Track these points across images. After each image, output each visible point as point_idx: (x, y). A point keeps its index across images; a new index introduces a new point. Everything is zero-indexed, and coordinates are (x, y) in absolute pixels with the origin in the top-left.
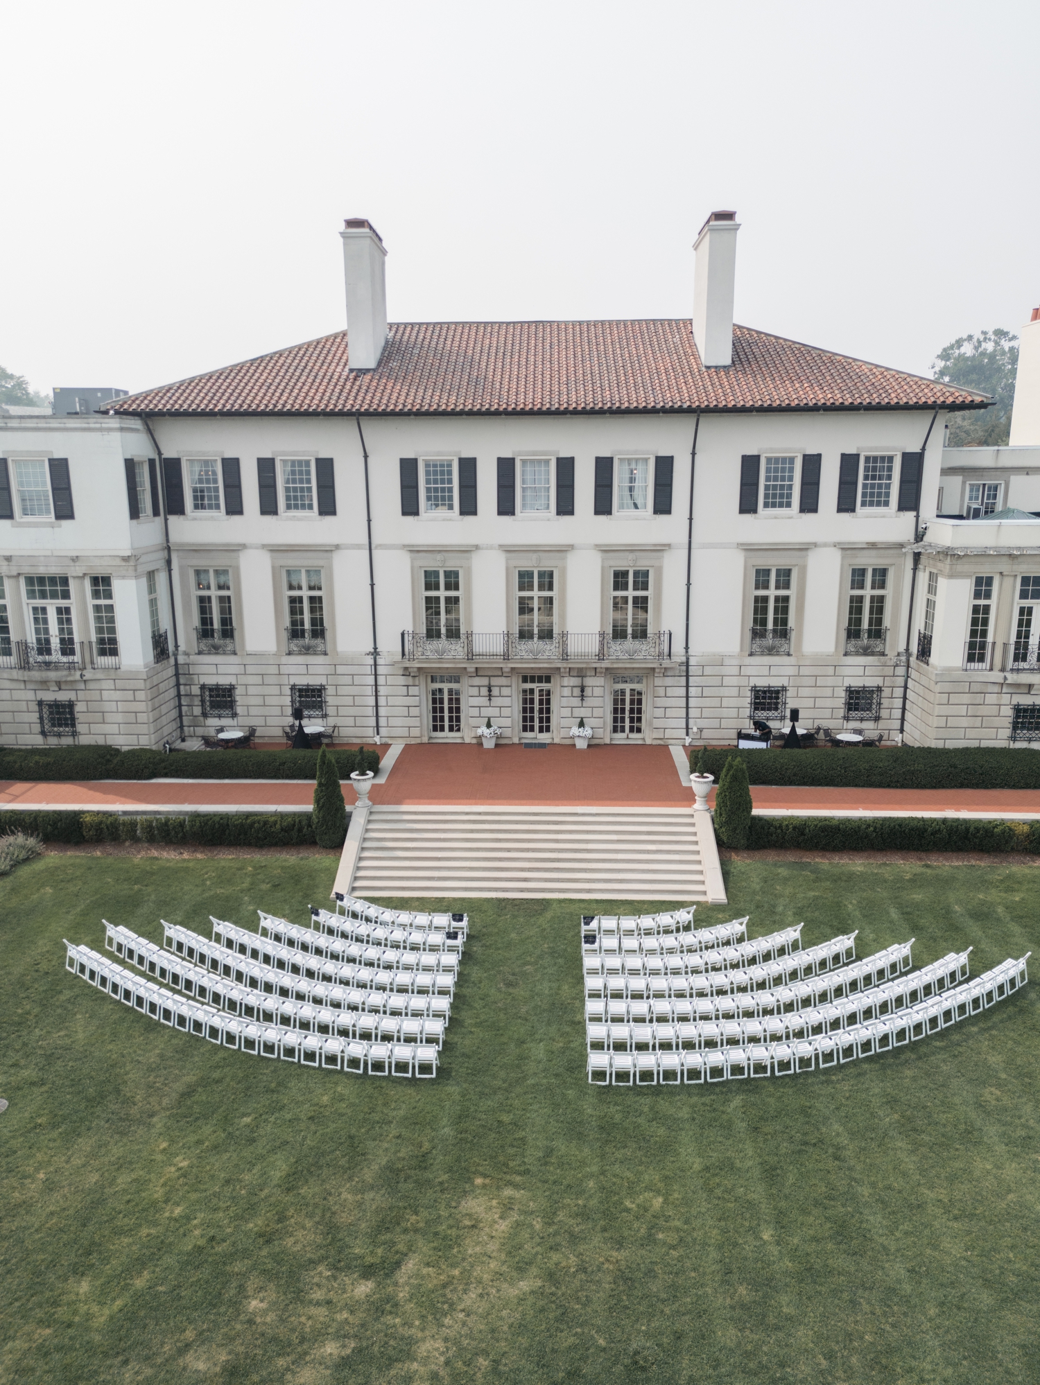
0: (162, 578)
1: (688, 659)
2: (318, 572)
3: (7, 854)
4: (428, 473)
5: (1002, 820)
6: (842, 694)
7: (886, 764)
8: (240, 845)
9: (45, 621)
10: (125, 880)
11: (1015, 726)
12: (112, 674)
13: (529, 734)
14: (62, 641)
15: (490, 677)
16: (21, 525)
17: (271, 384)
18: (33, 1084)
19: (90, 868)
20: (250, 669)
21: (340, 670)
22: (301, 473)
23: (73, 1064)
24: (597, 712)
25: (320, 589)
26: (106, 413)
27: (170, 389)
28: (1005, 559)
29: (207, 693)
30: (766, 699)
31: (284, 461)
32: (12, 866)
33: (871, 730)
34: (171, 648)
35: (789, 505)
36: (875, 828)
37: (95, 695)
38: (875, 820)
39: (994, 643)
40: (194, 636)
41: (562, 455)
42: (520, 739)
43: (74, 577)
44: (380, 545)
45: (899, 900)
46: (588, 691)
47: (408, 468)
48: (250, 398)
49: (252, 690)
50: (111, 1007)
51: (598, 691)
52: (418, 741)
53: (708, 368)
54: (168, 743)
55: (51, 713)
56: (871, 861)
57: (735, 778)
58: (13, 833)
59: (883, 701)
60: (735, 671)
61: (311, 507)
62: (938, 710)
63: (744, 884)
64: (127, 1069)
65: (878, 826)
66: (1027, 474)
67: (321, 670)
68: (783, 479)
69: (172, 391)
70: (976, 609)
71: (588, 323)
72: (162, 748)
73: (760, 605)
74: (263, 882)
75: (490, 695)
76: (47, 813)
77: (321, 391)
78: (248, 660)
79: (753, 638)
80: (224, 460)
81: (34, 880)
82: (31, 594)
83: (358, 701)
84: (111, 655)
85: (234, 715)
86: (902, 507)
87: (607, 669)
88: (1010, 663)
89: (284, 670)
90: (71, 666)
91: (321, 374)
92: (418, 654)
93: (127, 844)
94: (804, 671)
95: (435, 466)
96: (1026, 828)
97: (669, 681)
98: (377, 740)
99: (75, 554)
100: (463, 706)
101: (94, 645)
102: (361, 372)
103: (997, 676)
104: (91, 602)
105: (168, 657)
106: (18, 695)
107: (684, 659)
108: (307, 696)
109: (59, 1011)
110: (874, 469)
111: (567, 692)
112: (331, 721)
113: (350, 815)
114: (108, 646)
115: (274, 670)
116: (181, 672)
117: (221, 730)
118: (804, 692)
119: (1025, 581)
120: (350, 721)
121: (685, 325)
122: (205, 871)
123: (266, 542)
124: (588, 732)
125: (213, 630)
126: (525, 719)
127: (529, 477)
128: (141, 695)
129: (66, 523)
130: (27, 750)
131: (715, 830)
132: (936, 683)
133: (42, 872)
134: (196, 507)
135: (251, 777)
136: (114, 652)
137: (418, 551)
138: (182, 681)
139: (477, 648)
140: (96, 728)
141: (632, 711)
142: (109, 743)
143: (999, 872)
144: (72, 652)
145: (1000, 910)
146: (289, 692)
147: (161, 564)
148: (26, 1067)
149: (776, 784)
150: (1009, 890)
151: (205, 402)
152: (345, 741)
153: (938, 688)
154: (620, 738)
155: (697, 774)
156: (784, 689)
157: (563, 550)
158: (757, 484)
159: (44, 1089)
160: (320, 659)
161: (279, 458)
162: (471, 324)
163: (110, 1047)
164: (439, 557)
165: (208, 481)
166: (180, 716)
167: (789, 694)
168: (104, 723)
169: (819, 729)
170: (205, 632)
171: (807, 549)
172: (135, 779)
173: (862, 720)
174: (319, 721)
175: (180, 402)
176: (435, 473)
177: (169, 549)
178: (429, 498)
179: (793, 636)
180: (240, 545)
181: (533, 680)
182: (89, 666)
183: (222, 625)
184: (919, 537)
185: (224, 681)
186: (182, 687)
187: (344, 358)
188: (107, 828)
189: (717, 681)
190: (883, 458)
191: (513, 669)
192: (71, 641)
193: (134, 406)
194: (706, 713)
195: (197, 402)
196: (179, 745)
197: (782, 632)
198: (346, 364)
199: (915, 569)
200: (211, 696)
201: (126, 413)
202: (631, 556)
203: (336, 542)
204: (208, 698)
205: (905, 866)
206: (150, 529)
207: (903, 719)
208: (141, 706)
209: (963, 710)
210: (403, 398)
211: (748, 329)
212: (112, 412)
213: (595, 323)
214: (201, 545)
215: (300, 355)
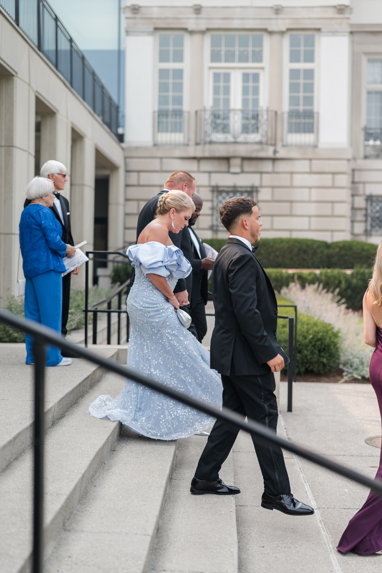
9: (227, 90)
12: (309, 154)
37: (284, 180)
43: (273, 34)
82: (216, 57)
84: (306, 131)
99: (279, 4)
101: (286, 118)
104: (288, 66)
114: (303, 119)
128: (340, 180)
136: (309, 128)
140: (280, 223)
168: (291, 215)
208: (339, 194)
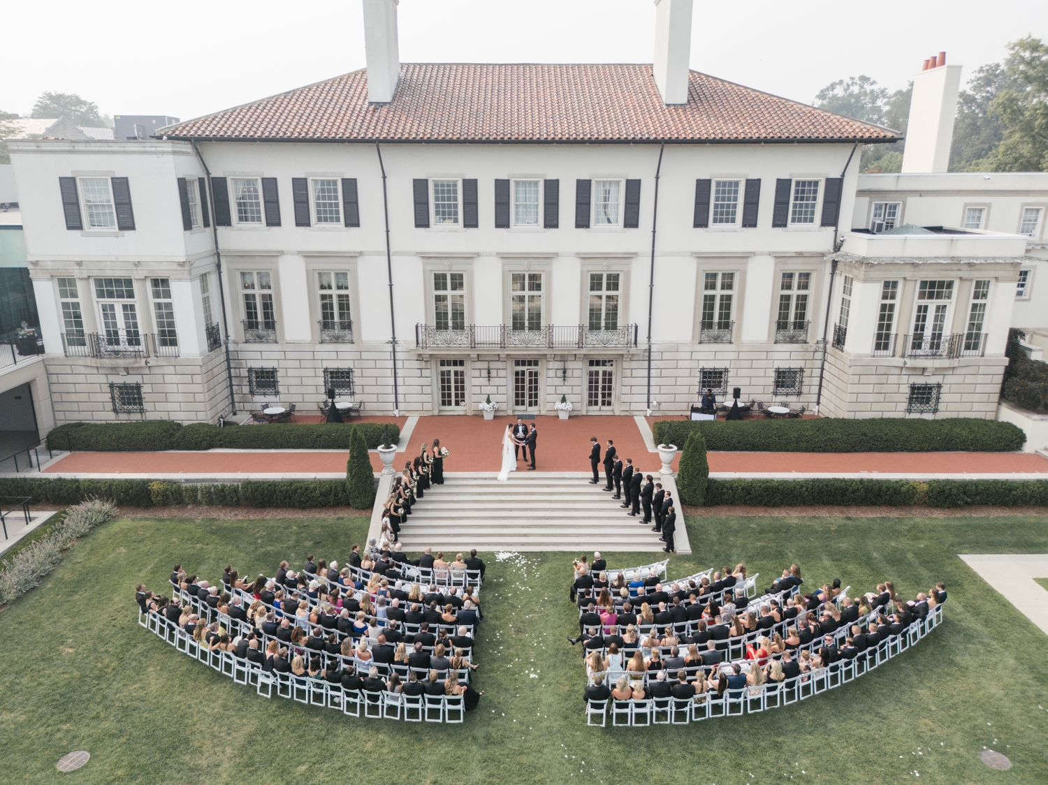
0: (213, 280)
1: (650, 346)
2: (345, 274)
3: (87, 518)
4: (436, 192)
5: (907, 480)
6: (773, 374)
7: (811, 433)
8: (285, 507)
9: (114, 316)
10: (189, 540)
11: (911, 400)
12: (173, 361)
13: (520, 408)
14: (129, 333)
15: (489, 361)
16: (88, 235)
17: (302, 115)
18: (113, 735)
19: (158, 530)
20: (289, 355)
21: (365, 355)
22: (329, 191)
23: (148, 715)
24: (576, 390)
25: (347, 288)
26: (160, 138)
27: (216, 117)
28: (908, 267)
29: (254, 375)
30: (712, 378)
31: (315, 181)
32: (91, 529)
33: (795, 403)
34: (222, 338)
35: (733, 221)
36: (807, 488)
37: (159, 379)
38: (807, 481)
39: (897, 335)
40: (241, 327)
41: (549, 178)
42: (513, 411)
43: (137, 280)
44: (397, 252)
45: (829, 548)
46: (569, 373)
47: (420, 187)
48: (285, 127)
49: (291, 372)
50: (179, 659)
51: (577, 373)
52: (430, 414)
53: (668, 105)
54: (222, 417)
55: (121, 393)
56: (804, 514)
57: (696, 449)
58: (91, 499)
59: (804, 379)
60: (688, 356)
61: (338, 220)
62: (851, 388)
63: (704, 536)
64: (195, 719)
65: (810, 486)
66: (921, 196)
67: (349, 356)
68: (729, 199)
69: (217, 119)
70: (884, 307)
71: (567, 66)
72: (217, 421)
73: (709, 302)
74: (306, 540)
75: (489, 377)
76: (120, 481)
77: (345, 121)
78: (287, 348)
79: (703, 329)
80: (263, 179)
81: (110, 541)
82: (101, 294)
83: (380, 381)
84: (171, 345)
85: (277, 393)
86: (824, 224)
87: (585, 355)
88: (909, 351)
89: (318, 356)
90: (137, 355)
91: (345, 106)
92: (430, 344)
93: (190, 507)
94: (742, 356)
95: (443, 185)
96: (926, 487)
97: (634, 365)
98: (396, 413)
99: (137, 260)
100: (466, 385)
101: (156, 336)
102: (379, 105)
103: (898, 361)
104: (152, 301)
105: (220, 346)
106: (91, 379)
107: (647, 347)
108: (337, 377)
109: (134, 664)
110: (803, 192)
111: (551, 373)
112: (358, 398)
113: (378, 481)
114: (168, 337)
115: (309, 356)
116: (231, 357)
117: (266, 406)
118: (742, 372)
119: (924, 284)
120: (374, 398)
121: (646, 70)
122: (256, 530)
123: (300, 249)
124: (569, 406)
125: (257, 323)
126: (517, 395)
127: (521, 196)
128: (198, 379)
129: (127, 233)
130: (101, 425)
131: (678, 490)
132: (850, 367)
133: (117, 533)
134: (241, 219)
135: (293, 447)
136: (174, 343)
137: (429, 258)
138: (232, 365)
139: (478, 339)
140: (159, 406)
141: (604, 388)
142: (172, 418)
143: (905, 523)
144: (138, 343)
145: (910, 556)
146: (322, 374)
147: (213, 268)
148: (106, 719)
149: (724, 450)
150: (916, 538)
151: (246, 129)
152: (370, 414)
153: (851, 371)
154: (594, 411)
155: (663, 445)
156: (726, 370)
157: (549, 257)
158: (708, 204)
159: (123, 740)
160: (348, 347)
161: (311, 178)
162: (469, 65)
163: (179, 698)
164: (446, 262)
165: (250, 198)
166: (232, 394)
167: (730, 374)
168: (167, 402)
169: (754, 402)
170: (251, 324)
171: (747, 257)
172: (195, 449)
173: (787, 395)
174: (348, 398)
175: (224, 129)
176: (443, 191)
177: (218, 255)
178: (437, 213)
179: (735, 327)
180: (279, 252)
181: (523, 363)
182: (152, 354)
183: (265, 318)
184: (837, 248)
185: (268, 365)
186: (232, 370)
187: (364, 92)
188: (172, 494)
189: (673, 364)
190: (810, 183)
191: (508, 355)
192: (137, 333)
193: (185, 132)
194: (664, 390)
195: (239, 129)
196: (231, 418)
197: (725, 324)
198: (365, 98)
199: (833, 274)
200: (257, 377)
201: (177, 138)
202: (605, 262)
203: (359, 250)
204: (254, 379)
205: (831, 517)
206: (201, 238)
207: (819, 394)
208: (199, 388)
209: (870, 388)
210: (416, 128)
211: (699, 73)
212: (165, 138)
213: (573, 66)
214: (246, 252)
215: (326, 89)
